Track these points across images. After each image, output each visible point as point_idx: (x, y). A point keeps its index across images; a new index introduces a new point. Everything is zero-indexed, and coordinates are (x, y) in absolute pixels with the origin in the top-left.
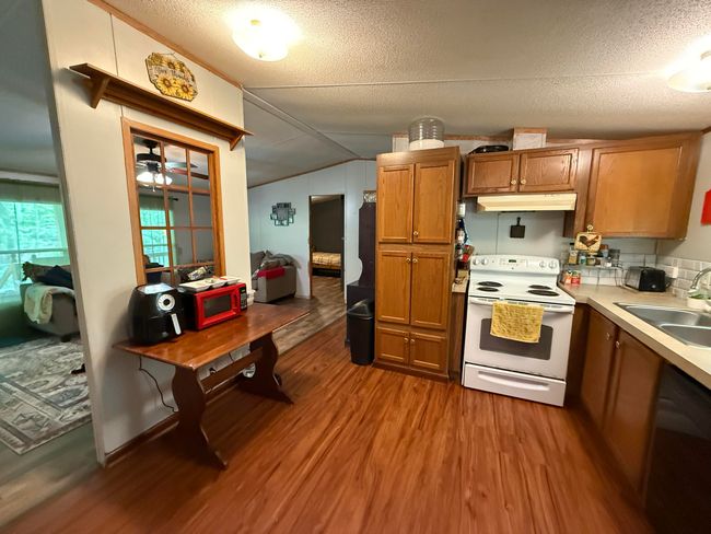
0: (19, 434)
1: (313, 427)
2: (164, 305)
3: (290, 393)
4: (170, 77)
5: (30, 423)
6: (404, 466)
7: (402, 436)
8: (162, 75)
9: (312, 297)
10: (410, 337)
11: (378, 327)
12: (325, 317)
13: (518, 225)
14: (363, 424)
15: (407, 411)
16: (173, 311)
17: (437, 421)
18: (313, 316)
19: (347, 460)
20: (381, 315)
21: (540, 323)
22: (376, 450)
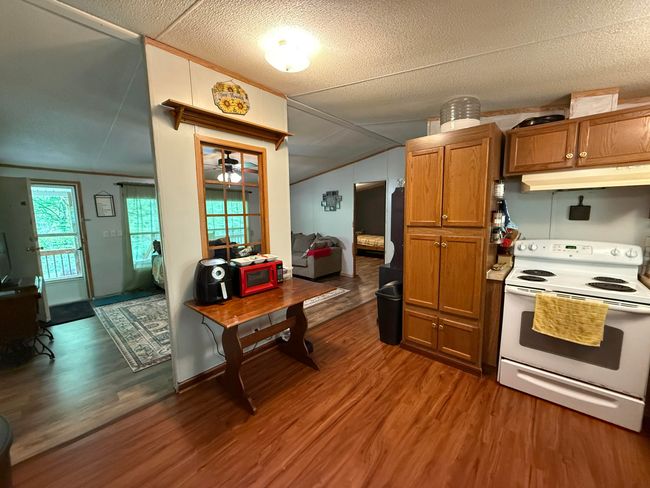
0: (136, 358)
1: (332, 394)
2: (218, 275)
3: (318, 361)
4: (229, 98)
5: (143, 352)
6: (412, 452)
7: (417, 421)
8: (224, 98)
9: (355, 276)
10: (439, 322)
11: (406, 309)
12: (363, 295)
13: (580, 205)
14: (379, 401)
15: (427, 397)
16: (223, 280)
17: (459, 414)
18: (353, 293)
19: (356, 432)
20: (409, 298)
21: (602, 322)
22: (387, 429)
